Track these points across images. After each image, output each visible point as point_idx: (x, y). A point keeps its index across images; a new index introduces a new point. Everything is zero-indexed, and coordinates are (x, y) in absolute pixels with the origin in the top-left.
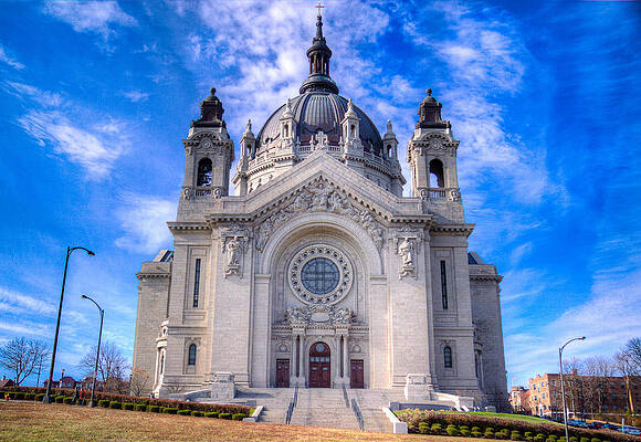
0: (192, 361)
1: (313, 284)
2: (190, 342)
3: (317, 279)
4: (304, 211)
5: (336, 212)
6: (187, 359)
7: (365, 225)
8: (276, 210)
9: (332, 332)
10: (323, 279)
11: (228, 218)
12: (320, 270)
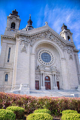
0: (6, 80)
1: (44, 59)
2: (6, 73)
3: (45, 58)
4: (44, 38)
5: (52, 40)
6: (4, 79)
7: (60, 45)
8: (37, 36)
9: (51, 73)
10: (47, 58)
11: (23, 35)
12: (46, 56)
